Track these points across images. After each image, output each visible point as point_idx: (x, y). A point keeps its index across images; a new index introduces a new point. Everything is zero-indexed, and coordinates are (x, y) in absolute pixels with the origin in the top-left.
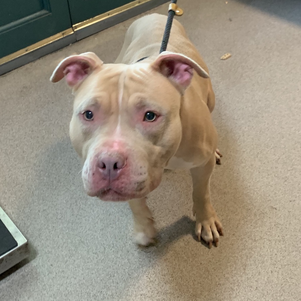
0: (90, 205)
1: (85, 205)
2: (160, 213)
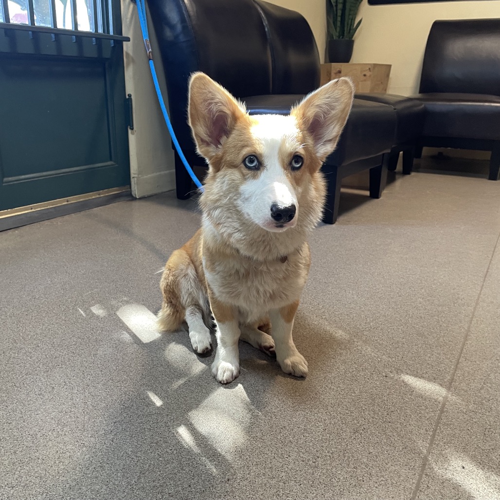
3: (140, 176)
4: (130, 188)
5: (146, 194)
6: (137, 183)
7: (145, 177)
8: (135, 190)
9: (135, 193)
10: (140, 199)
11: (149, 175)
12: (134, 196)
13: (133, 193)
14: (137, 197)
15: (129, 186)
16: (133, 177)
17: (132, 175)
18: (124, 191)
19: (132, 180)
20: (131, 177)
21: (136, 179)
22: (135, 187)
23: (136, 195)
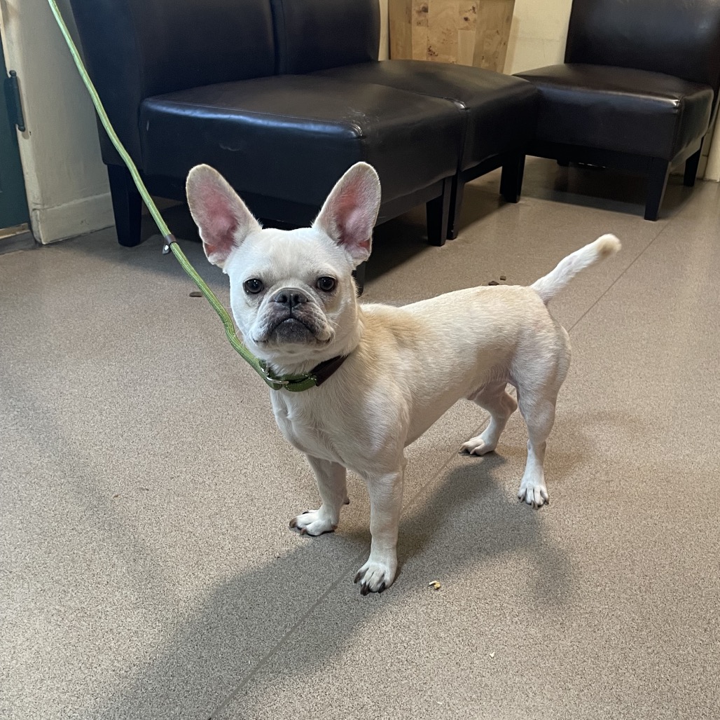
3: (46, 207)
4: (30, 227)
5: (59, 236)
6: (41, 219)
7: (56, 208)
8: (39, 231)
9: (39, 235)
10: (49, 245)
11: (65, 205)
12: (38, 240)
13: (36, 237)
14: (44, 243)
15: (26, 224)
16: (34, 210)
17: (31, 206)
18: (18, 233)
19: (32, 214)
20: (31, 210)
21: (38, 212)
22: (38, 226)
23: (40, 239)
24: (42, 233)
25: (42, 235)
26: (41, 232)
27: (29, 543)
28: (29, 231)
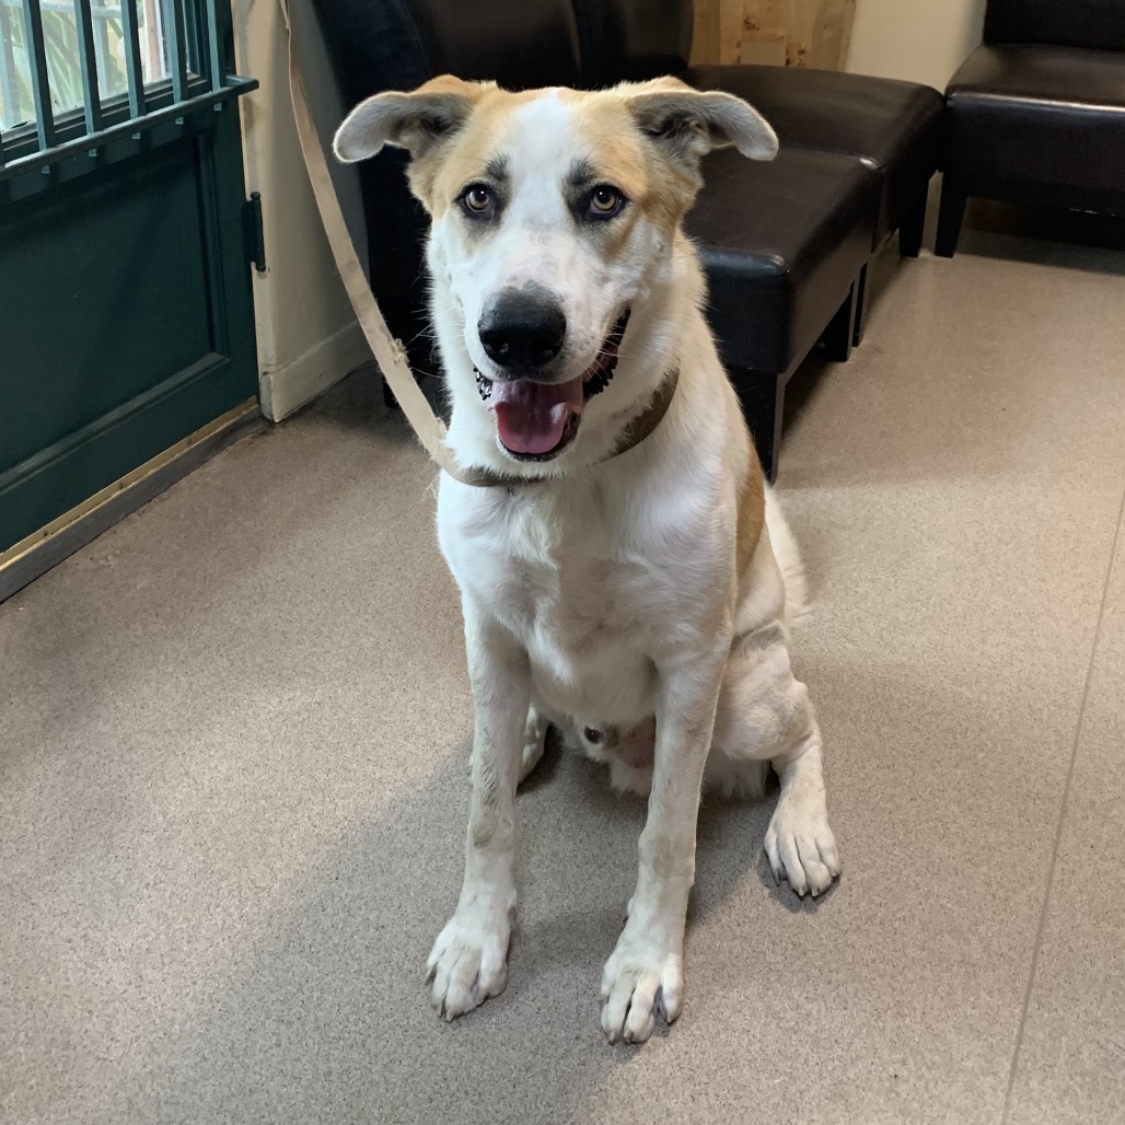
0: (184, 1084)
1: (172, 1090)
2: (383, 1042)
3: (280, 366)
4: (259, 401)
5: (295, 404)
6: (275, 385)
7: (292, 365)
8: (270, 403)
9: (272, 411)
10: (283, 420)
11: (302, 357)
12: (269, 417)
13: (265, 411)
14: (277, 421)
15: (254, 398)
16: (265, 373)
17: (261, 369)
18: (244, 413)
19: (262, 380)
20: (260, 374)
21: (272, 377)
22: (270, 396)
23: (272, 415)
24: (276, 407)
25: (274, 412)
26: (274, 405)
27: (529, 1075)
28: (257, 406)
